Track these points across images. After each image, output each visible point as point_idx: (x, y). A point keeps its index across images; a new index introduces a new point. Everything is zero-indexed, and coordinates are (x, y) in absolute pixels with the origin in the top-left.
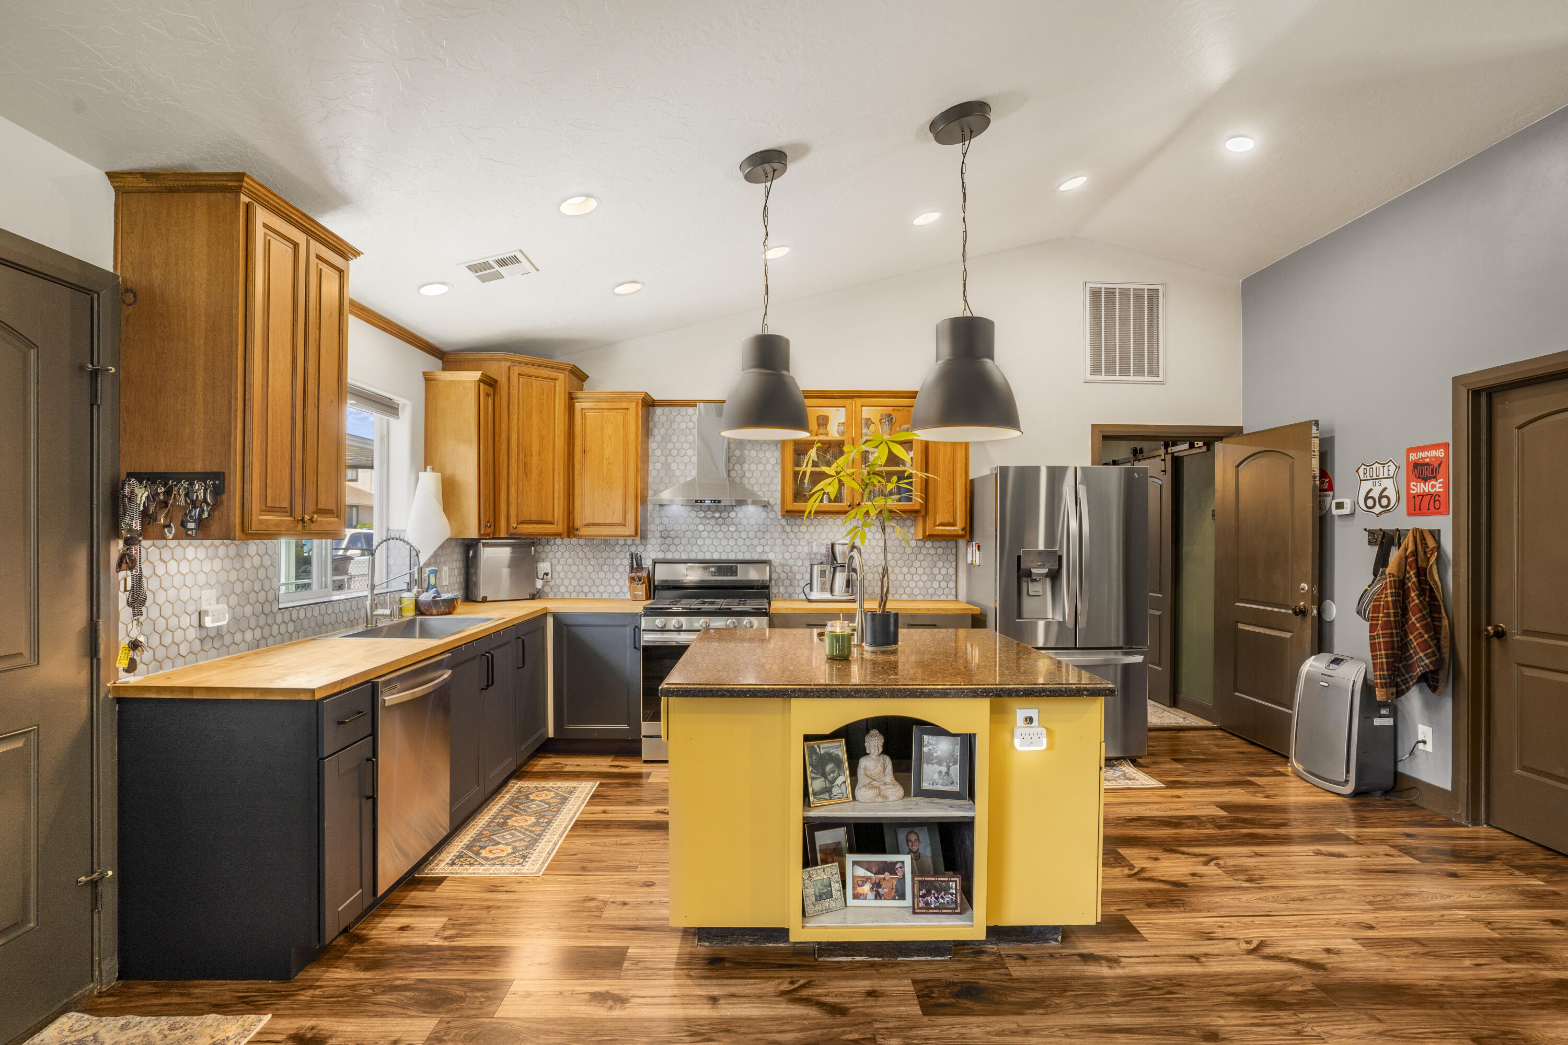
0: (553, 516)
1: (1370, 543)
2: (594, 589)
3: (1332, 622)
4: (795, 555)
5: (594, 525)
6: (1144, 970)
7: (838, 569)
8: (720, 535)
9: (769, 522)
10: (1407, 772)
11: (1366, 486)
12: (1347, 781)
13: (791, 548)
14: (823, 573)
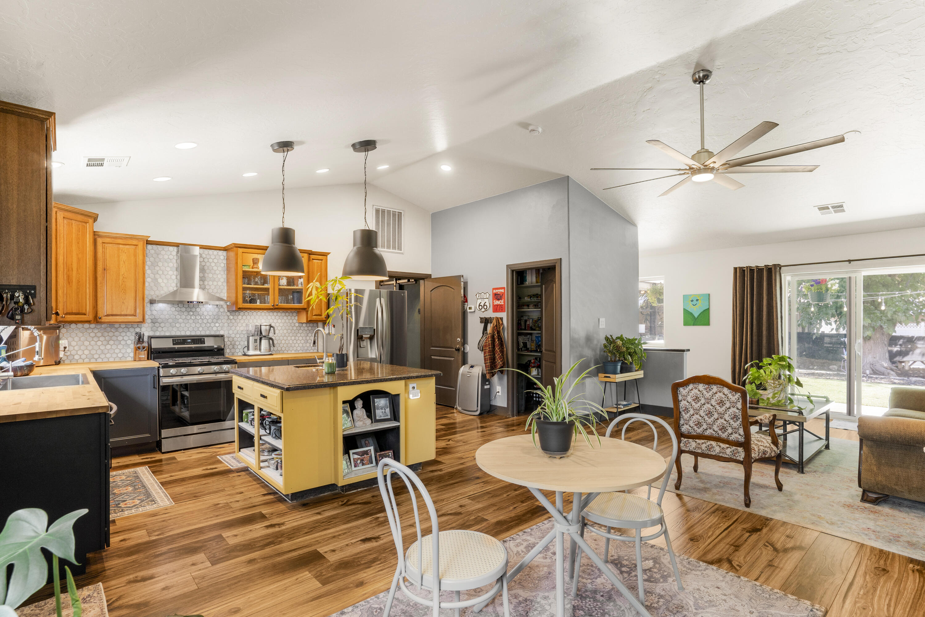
0: (86, 310)
1: (481, 322)
2: (102, 356)
3: (467, 353)
4: (235, 332)
5: (112, 315)
6: (450, 470)
7: (263, 338)
8: (191, 321)
9: (220, 314)
10: (493, 404)
11: (479, 301)
12: (477, 410)
13: (233, 328)
14: (256, 341)
